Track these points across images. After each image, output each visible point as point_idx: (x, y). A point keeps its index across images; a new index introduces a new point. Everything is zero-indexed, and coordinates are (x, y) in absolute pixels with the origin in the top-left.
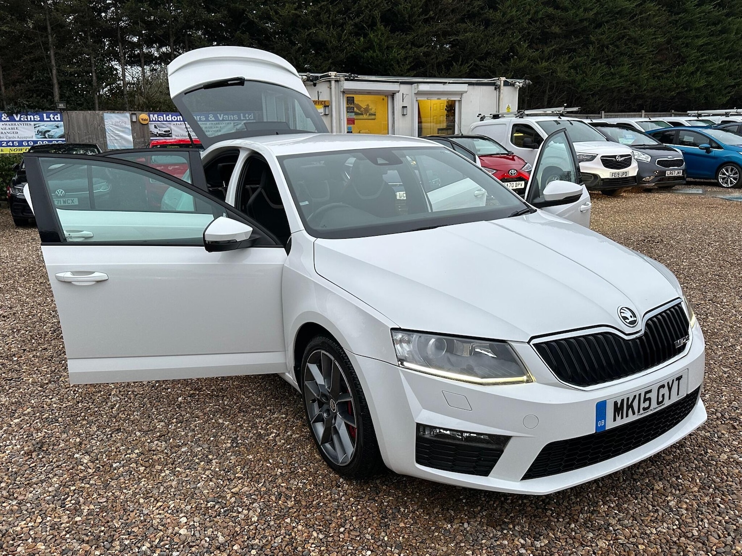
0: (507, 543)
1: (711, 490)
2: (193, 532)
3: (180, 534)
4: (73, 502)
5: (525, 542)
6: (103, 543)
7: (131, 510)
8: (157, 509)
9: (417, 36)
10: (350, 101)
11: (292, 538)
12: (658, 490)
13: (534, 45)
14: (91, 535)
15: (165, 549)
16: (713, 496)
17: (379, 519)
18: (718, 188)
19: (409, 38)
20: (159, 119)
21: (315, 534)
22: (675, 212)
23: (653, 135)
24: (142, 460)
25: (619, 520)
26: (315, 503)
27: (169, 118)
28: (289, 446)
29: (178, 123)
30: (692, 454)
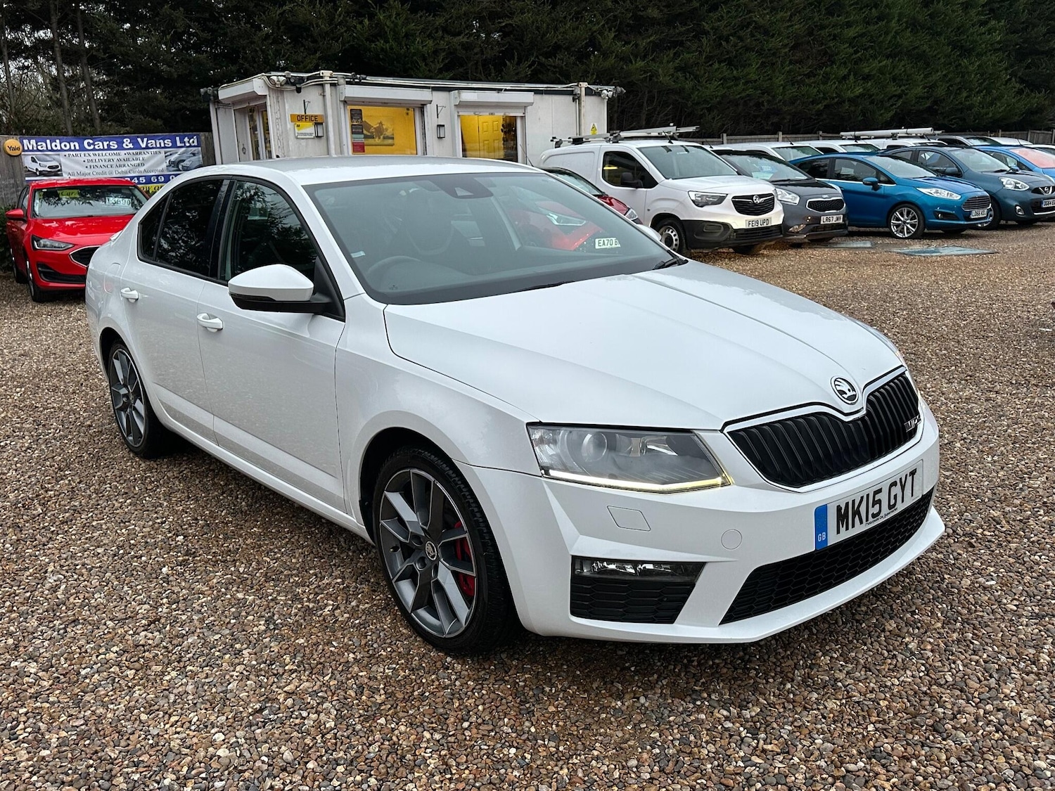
0: (704, 717)
1: (958, 624)
2: (238, 752)
3: (219, 757)
4: (29, 730)
5: (728, 714)
6: (98, 782)
7: (129, 732)
8: (172, 726)
9: (450, 18)
10: (356, 115)
11: (394, 744)
12: (890, 631)
13: (624, 36)
14: (74, 773)
15: (200, 780)
16: (962, 631)
17: (517, 705)
18: (891, 239)
19: (440, 21)
20: (39, 147)
21: (427, 735)
22: (840, 272)
23: (800, 165)
24: (126, 660)
25: (848, 673)
26: (416, 693)
27: (56, 146)
28: (357, 621)
29: (71, 153)
30: (925, 583)
